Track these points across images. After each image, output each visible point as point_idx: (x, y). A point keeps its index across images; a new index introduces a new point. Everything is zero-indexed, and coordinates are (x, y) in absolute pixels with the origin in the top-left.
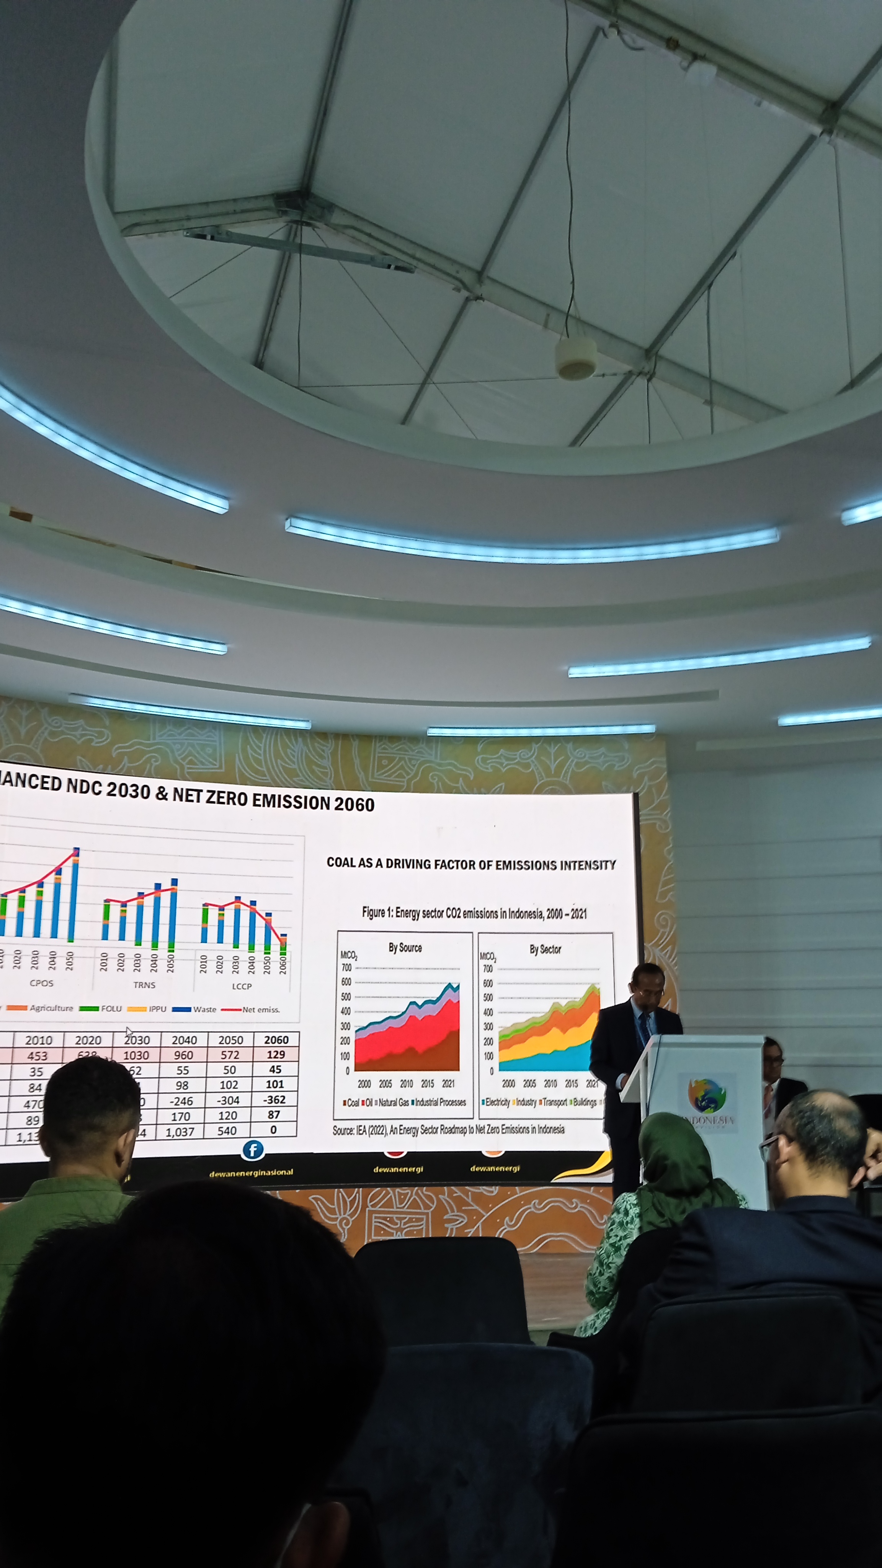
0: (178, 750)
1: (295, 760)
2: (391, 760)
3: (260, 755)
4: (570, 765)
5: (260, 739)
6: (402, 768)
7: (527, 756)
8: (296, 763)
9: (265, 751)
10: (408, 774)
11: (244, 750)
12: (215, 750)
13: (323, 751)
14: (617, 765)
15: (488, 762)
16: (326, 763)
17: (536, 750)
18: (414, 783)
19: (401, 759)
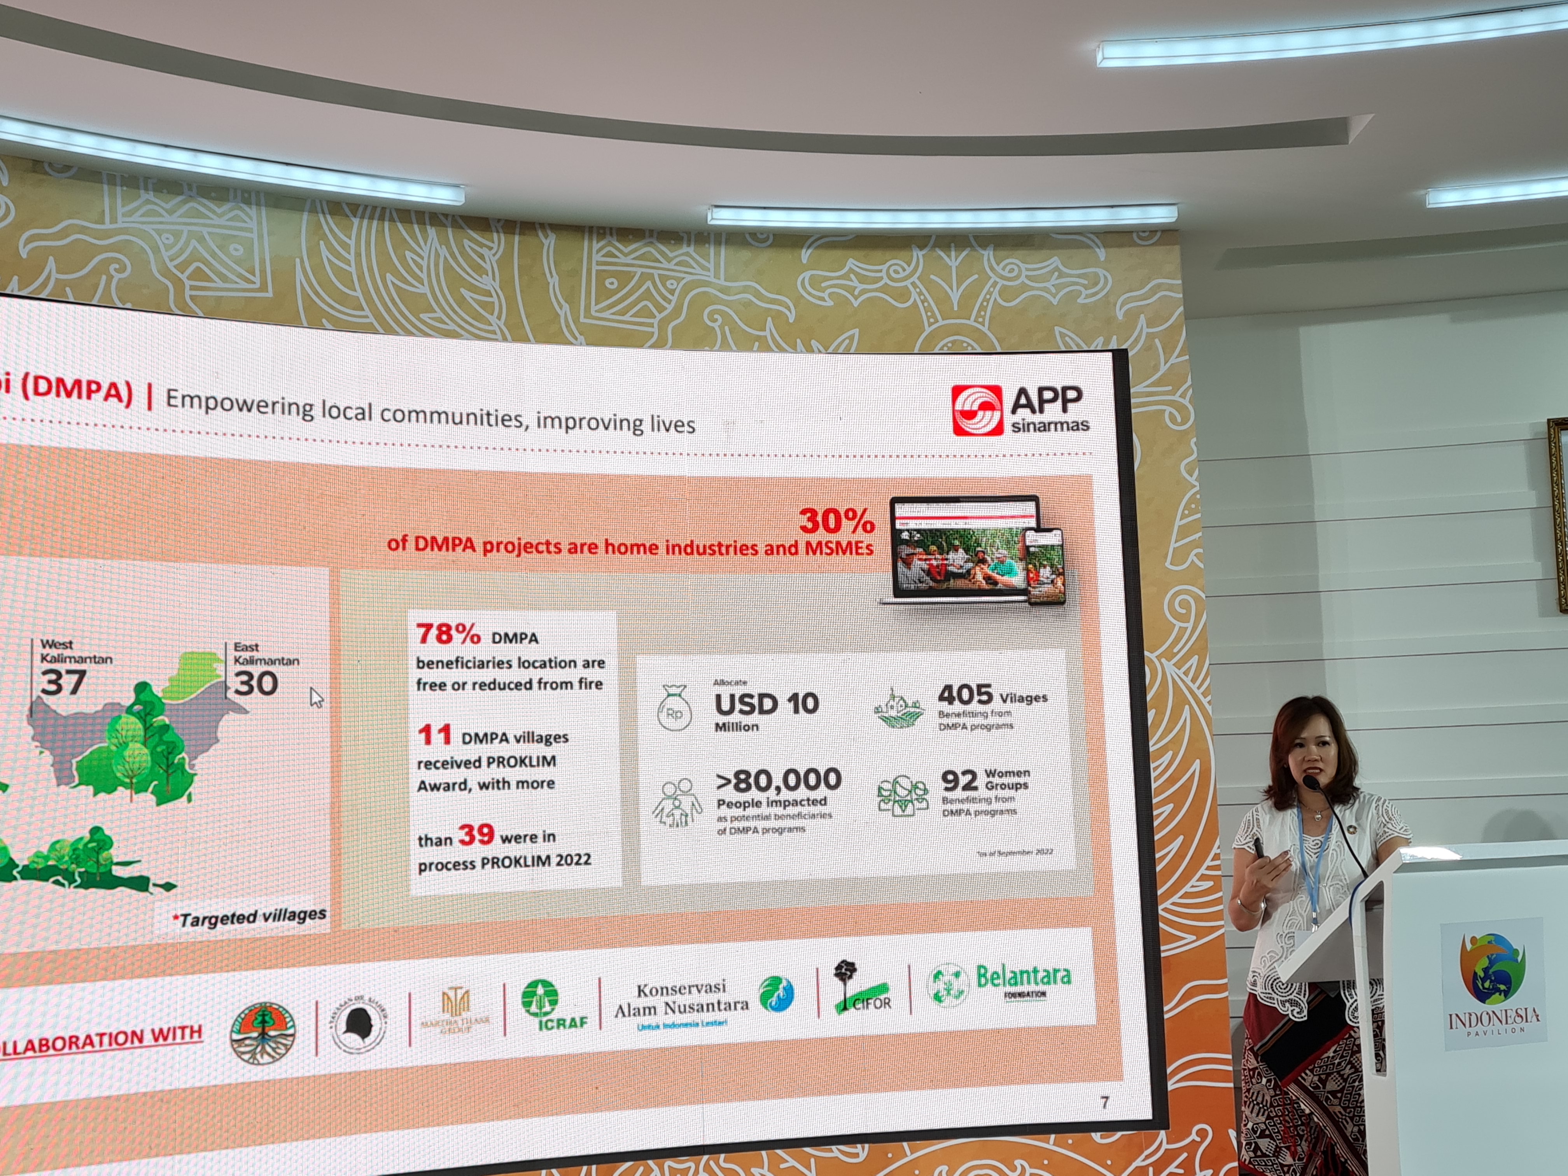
0: (168, 248)
1: (424, 276)
2: (624, 278)
3: (348, 263)
4: (990, 293)
5: (347, 230)
6: (647, 295)
7: (902, 274)
8: (426, 282)
9: (358, 255)
10: (661, 309)
11: (313, 252)
12: (250, 250)
13: (482, 257)
14: (1085, 292)
15: (823, 285)
16: (487, 282)
17: (921, 260)
18: (674, 328)
19: (644, 277)
